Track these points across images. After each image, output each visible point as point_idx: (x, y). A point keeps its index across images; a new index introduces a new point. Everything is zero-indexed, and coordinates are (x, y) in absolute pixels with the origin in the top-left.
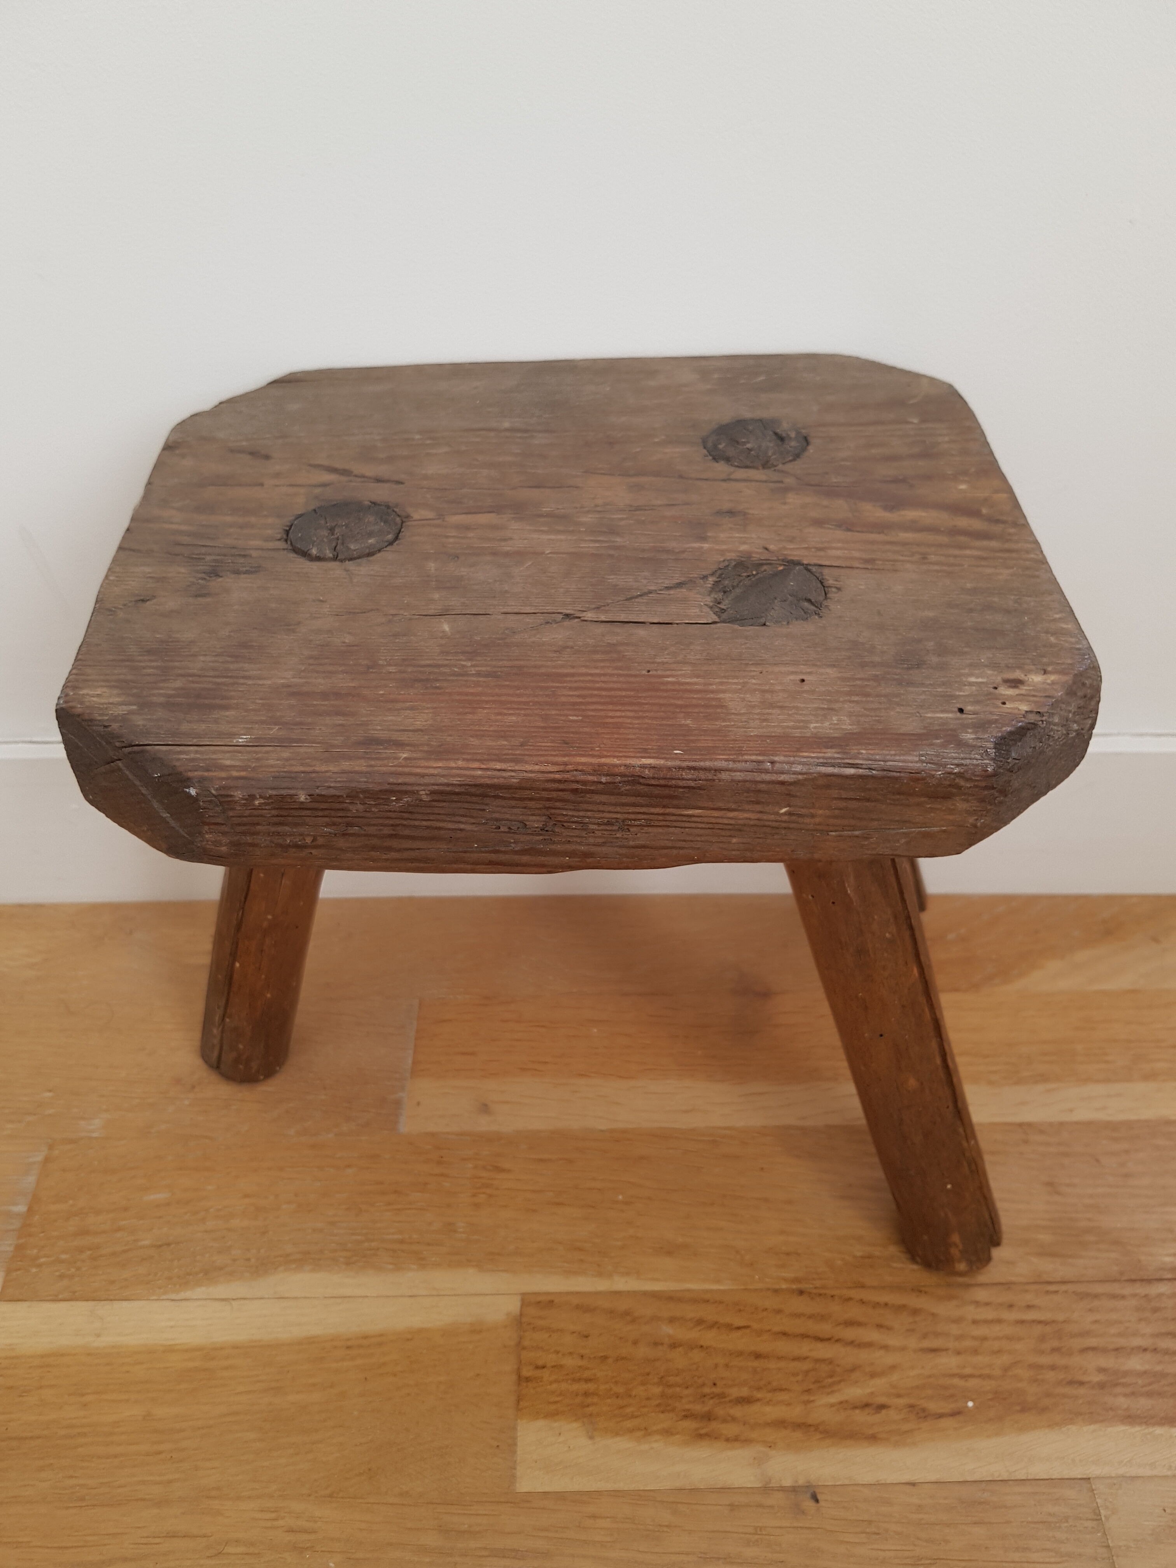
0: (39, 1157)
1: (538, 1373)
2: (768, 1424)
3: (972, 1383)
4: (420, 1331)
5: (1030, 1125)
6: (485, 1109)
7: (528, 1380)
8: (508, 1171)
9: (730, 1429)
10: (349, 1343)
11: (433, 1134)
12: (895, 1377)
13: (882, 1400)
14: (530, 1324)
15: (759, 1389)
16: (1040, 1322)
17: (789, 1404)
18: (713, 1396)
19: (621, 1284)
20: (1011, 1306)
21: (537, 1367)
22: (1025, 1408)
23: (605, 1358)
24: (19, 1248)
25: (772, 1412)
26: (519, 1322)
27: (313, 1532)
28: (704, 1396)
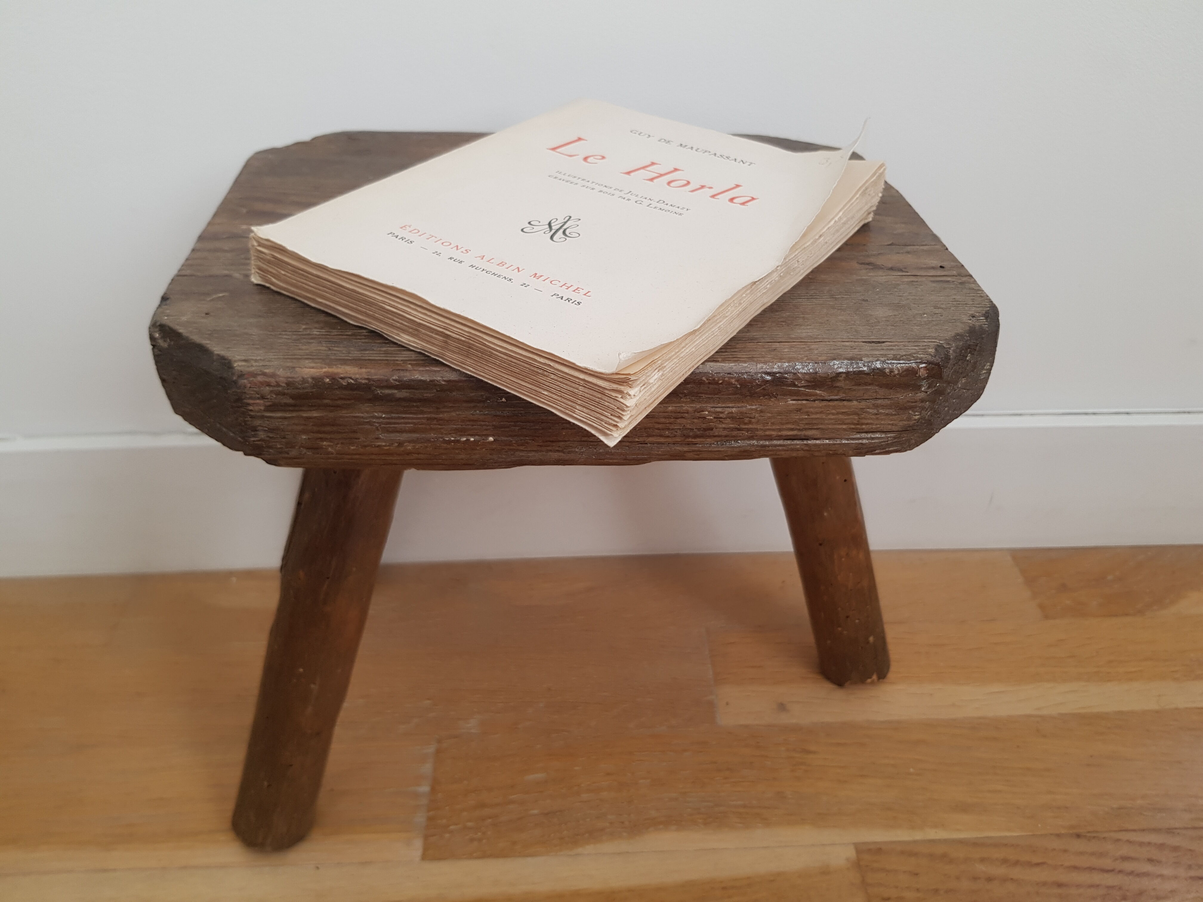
0: (431, 749)
4: (779, 874)
6: (782, 707)
8: (814, 753)
10: (724, 885)
11: (746, 726)
14: (866, 866)
19: (933, 834)
23: (936, 891)
24: (430, 819)
26: (858, 865)
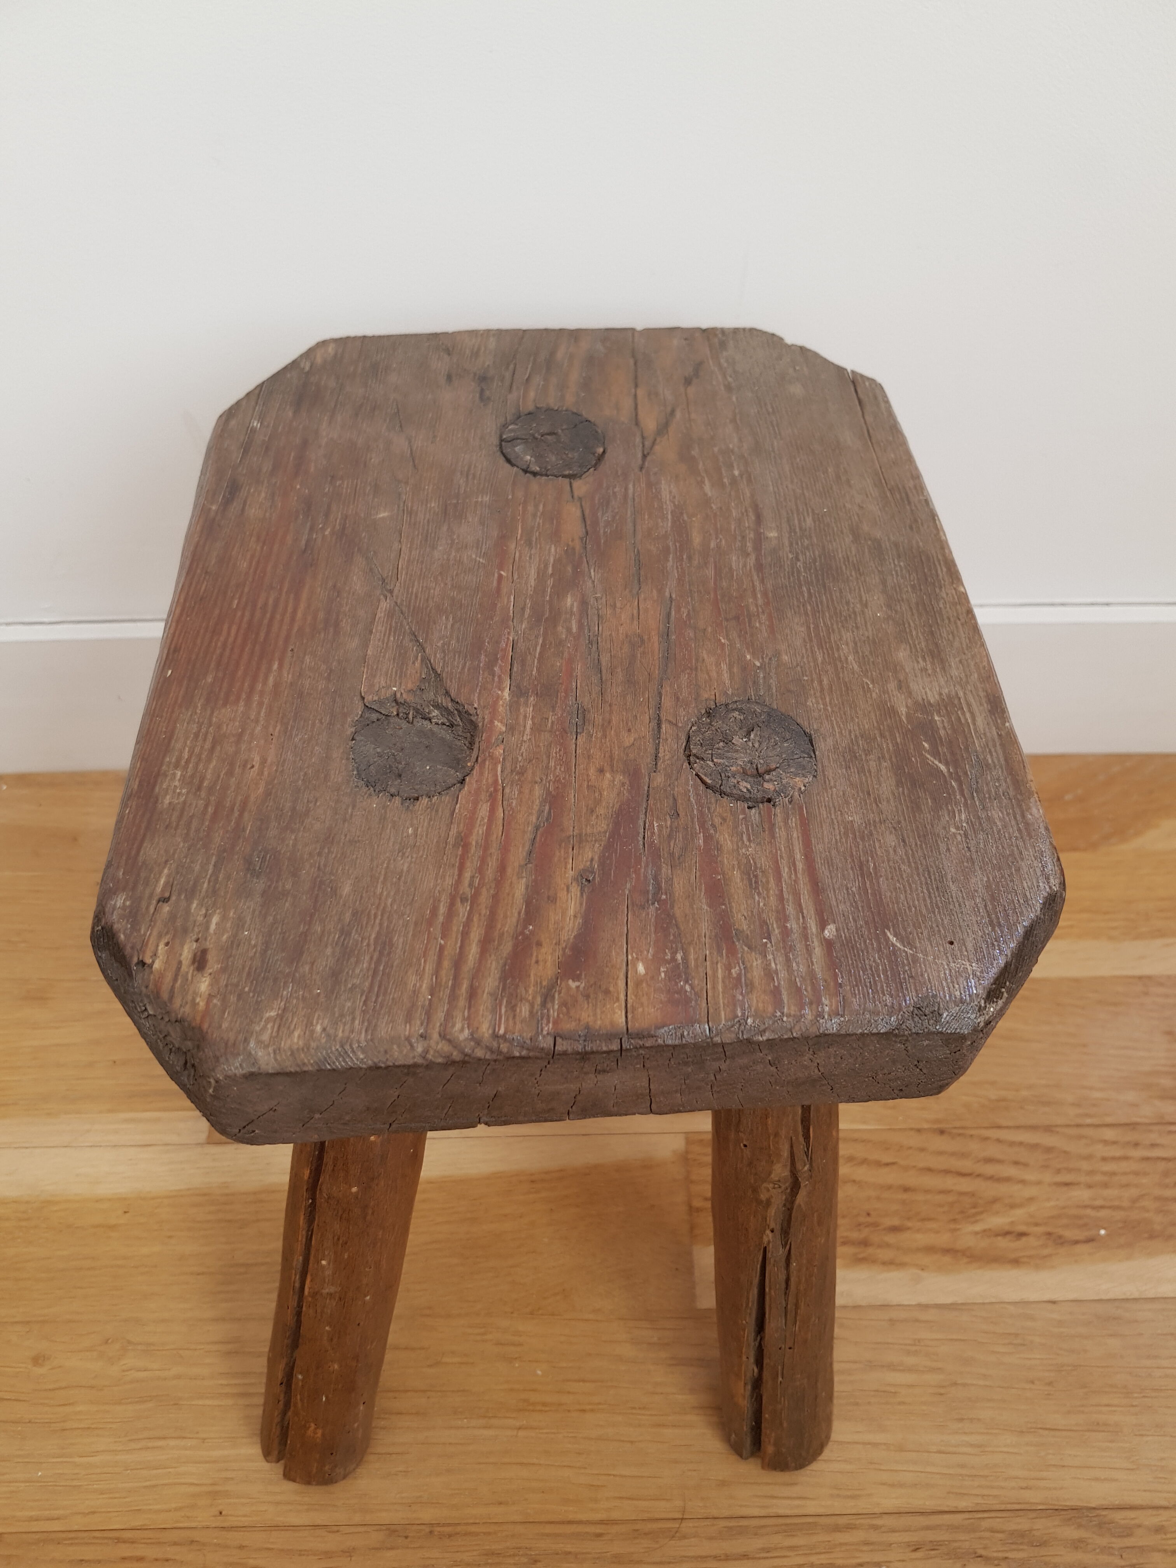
1: (707, 1205)
2: (918, 1250)
3: (1103, 1213)
4: (596, 1166)
5: (1149, 978)
7: (699, 1211)
9: (885, 1254)
10: (533, 1178)
12: (1032, 1208)
13: (1022, 1228)
14: (695, 1160)
15: (909, 1219)
16: (1164, 1159)
17: (937, 1232)
18: (868, 1225)
20: (1136, 1145)
22: (1152, 1236)
25: (922, 1239)
26: (685, 1158)
27: (520, 1345)
28: (860, 1225)
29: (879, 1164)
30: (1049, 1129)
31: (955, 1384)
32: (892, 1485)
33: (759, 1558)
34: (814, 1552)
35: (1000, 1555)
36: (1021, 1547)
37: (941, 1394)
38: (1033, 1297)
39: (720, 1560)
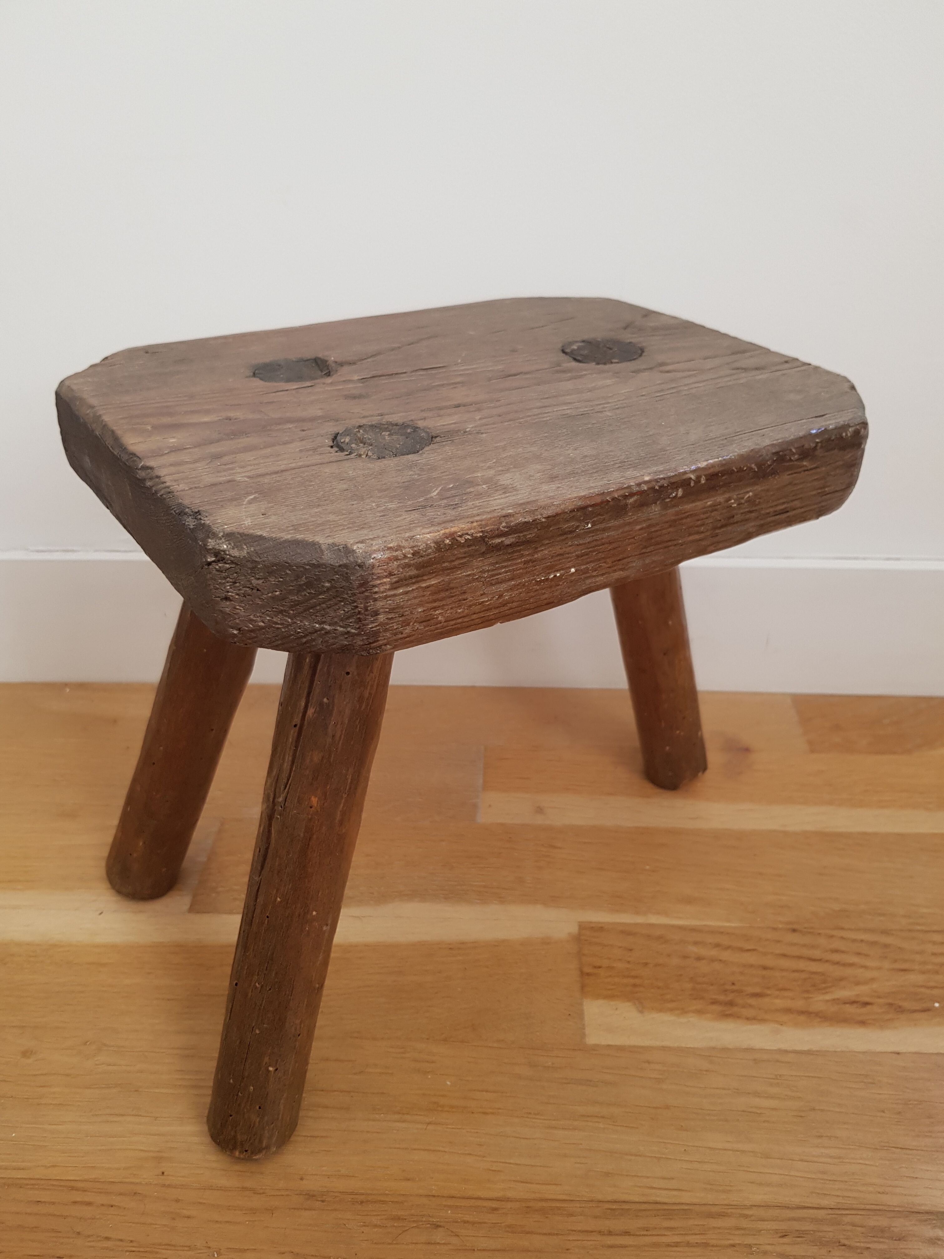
0: (215, 829)
1: (596, 971)
2: (777, 1010)
3: (936, 992)
4: (504, 941)
6: (540, 810)
7: (588, 974)
8: (560, 848)
9: (748, 1012)
10: (451, 946)
11: (502, 825)
12: (875, 986)
13: (867, 999)
14: (586, 940)
15: (768, 988)
17: (793, 999)
18: (733, 991)
19: (655, 920)
21: (595, 967)
23: (646, 964)
24: (200, 881)
25: (779, 1003)
26: (578, 939)
27: (433, 1062)
28: (726, 991)
29: (742, 950)
30: (885, 932)
31: (814, 1109)
32: (761, 1184)
33: (640, 1235)
34: (690, 1232)
35: (862, 1245)
36: (882, 1240)
37: (801, 1117)
38: (879, 1049)
39: (603, 1235)
